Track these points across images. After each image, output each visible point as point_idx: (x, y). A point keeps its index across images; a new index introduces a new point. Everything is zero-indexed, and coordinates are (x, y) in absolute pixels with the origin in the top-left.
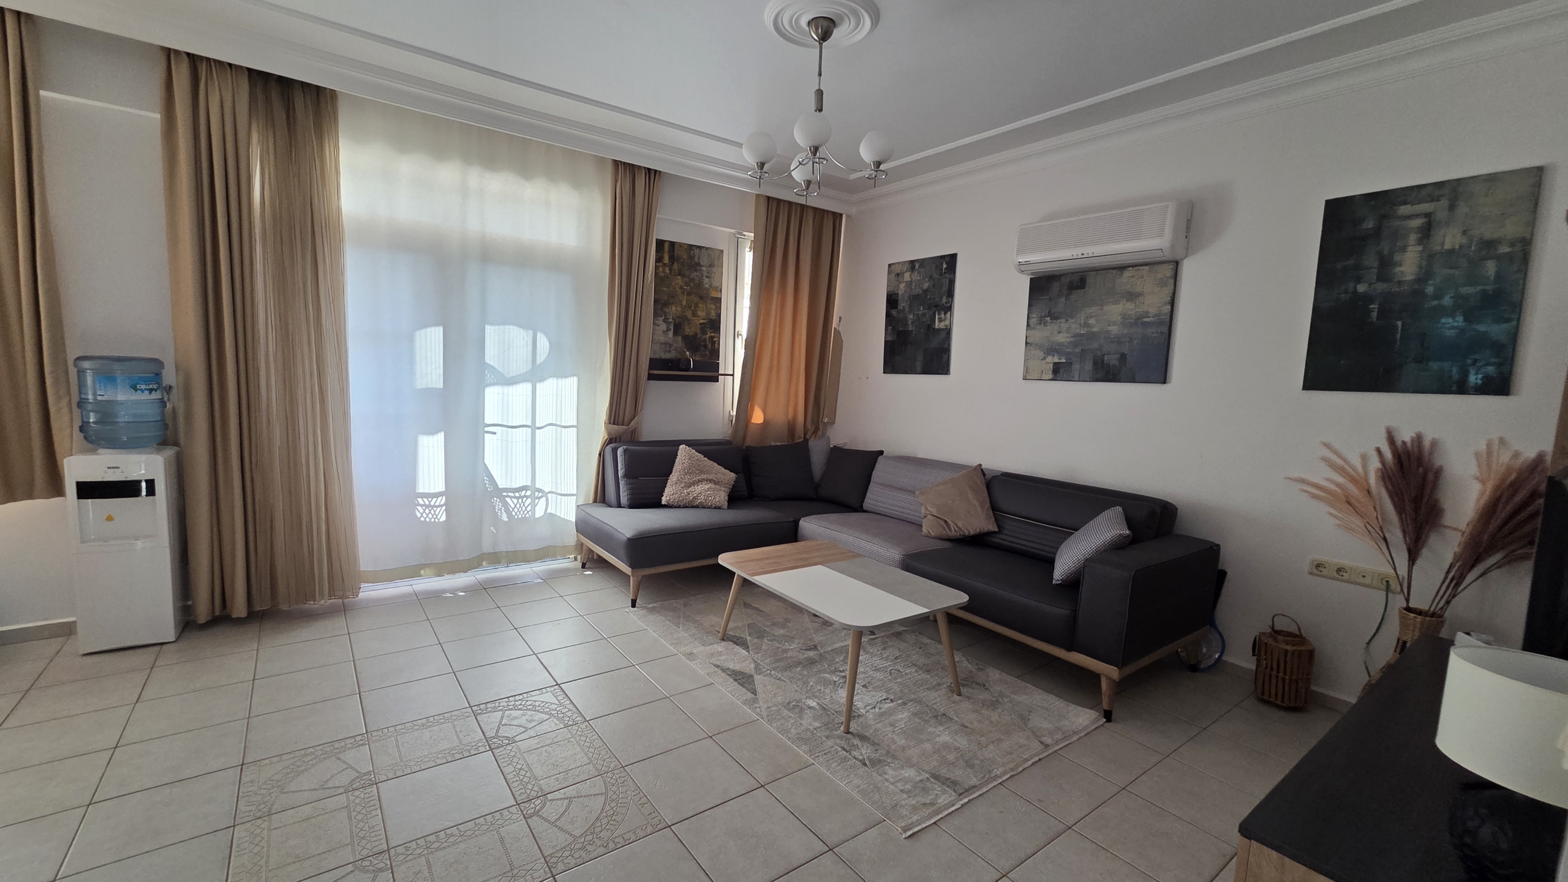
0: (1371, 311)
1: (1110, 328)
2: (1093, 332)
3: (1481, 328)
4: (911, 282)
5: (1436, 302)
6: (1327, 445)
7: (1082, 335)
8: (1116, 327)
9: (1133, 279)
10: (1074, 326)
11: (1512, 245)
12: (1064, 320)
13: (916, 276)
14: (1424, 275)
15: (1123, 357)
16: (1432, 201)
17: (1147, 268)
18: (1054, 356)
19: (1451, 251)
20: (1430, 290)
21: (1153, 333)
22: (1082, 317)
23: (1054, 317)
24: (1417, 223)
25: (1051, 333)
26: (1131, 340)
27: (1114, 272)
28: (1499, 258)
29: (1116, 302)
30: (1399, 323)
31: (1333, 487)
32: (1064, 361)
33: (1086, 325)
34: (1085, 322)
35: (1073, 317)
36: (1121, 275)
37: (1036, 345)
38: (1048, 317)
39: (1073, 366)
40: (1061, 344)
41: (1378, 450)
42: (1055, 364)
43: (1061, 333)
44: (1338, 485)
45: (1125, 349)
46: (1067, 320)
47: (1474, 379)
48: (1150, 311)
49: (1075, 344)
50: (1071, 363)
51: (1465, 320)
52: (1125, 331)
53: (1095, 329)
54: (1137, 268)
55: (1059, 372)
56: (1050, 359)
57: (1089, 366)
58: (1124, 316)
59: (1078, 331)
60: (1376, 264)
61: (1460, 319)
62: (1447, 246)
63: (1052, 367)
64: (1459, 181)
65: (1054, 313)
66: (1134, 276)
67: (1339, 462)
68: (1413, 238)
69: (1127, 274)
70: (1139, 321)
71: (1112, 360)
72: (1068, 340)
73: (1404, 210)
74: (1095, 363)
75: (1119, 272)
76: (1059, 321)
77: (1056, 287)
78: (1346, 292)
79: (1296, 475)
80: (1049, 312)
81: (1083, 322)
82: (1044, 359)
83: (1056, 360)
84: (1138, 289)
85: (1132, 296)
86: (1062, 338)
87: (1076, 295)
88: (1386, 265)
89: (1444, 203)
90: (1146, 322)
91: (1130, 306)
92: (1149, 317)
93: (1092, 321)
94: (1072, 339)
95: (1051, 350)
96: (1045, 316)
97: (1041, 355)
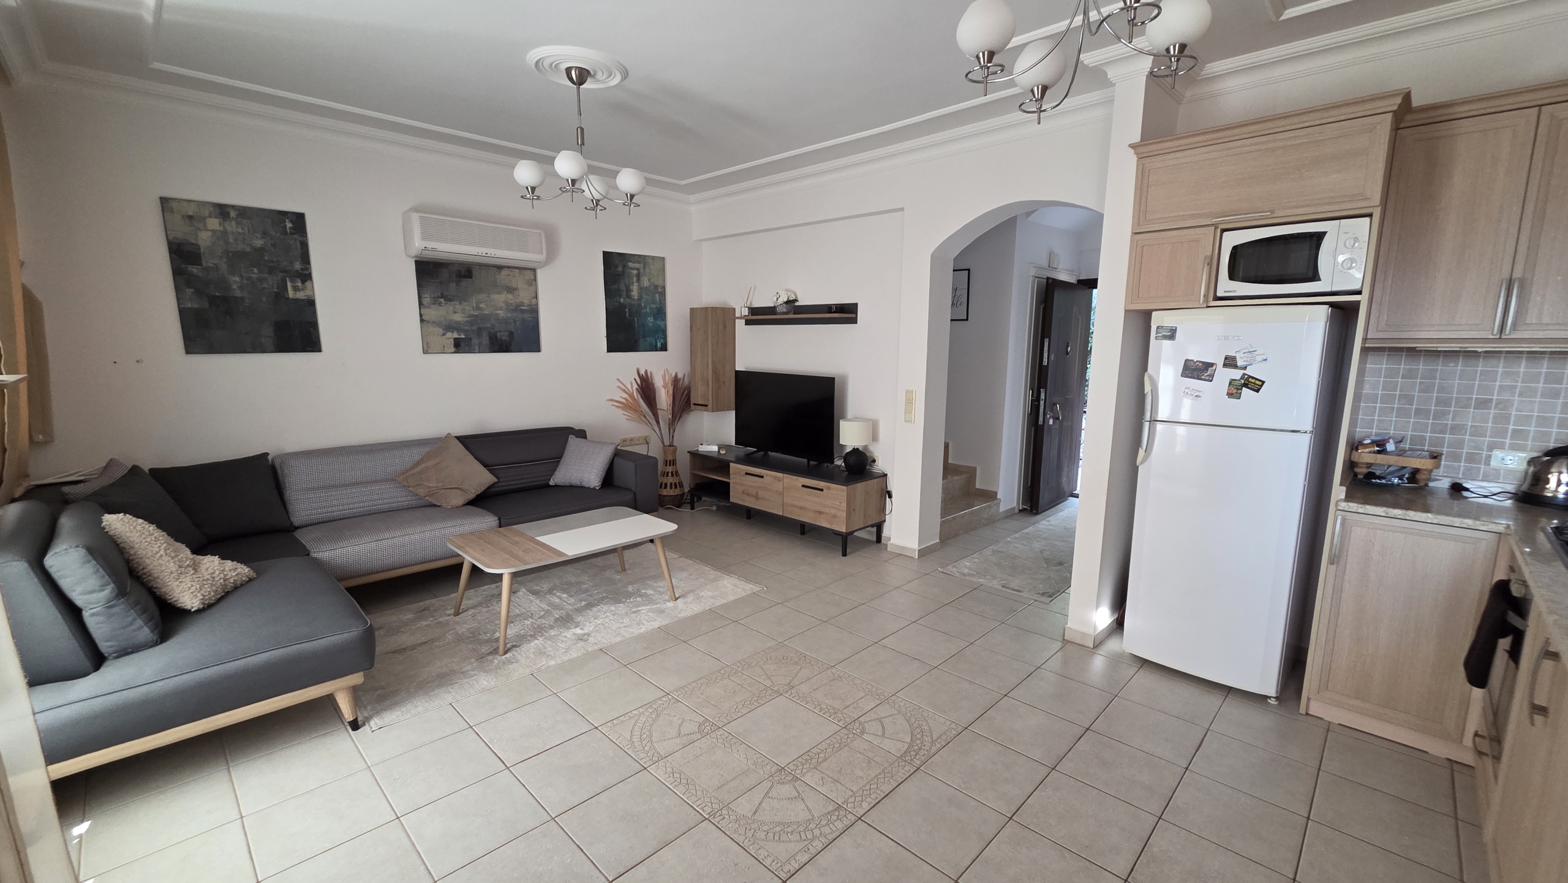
0: (626, 312)
1: (499, 312)
2: (485, 314)
3: (658, 322)
4: (225, 233)
5: (645, 310)
6: (618, 380)
7: (476, 316)
8: (502, 312)
9: (509, 277)
10: (467, 308)
11: (661, 289)
12: (458, 303)
13: (231, 226)
14: (640, 298)
15: (511, 334)
16: (638, 263)
17: (517, 270)
18: (453, 332)
19: (646, 287)
20: (643, 304)
21: (528, 317)
22: (474, 302)
23: (448, 299)
24: (635, 272)
25: (447, 313)
26: (515, 322)
27: (494, 269)
28: (659, 293)
29: (499, 293)
30: (636, 319)
31: (624, 401)
32: (463, 336)
33: (478, 308)
34: (477, 306)
35: (466, 302)
36: (500, 272)
37: (434, 322)
38: (442, 298)
39: (472, 341)
40: (457, 322)
41: (635, 379)
42: (455, 339)
43: (458, 313)
44: (625, 399)
45: (512, 328)
46: (460, 303)
47: (659, 345)
48: (525, 301)
49: (471, 323)
50: (471, 339)
51: (654, 319)
52: (509, 315)
53: (486, 312)
54: (511, 269)
55: (459, 346)
56: (449, 335)
57: (485, 340)
58: (507, 304)
59: (472, 312)
60: (625, 289)
61: (652, 318)
62: (645, 286)
63: (453, 342)
64: (645, 256)
65: (447, 296)
66: (509, 275)
67: (623, 387)
68: (635, 279)
69: (504, 272)
70: (517, 308)
71: (503, 336)
72: (465, 319)
73: (630, 265)
74: (491, 338)
75: (498, 270)
76: (453, 303)
77: (444, 274)
78: (617, 302)
79: (608, 398)
80: (442, 294)
81: (474, 305)
82: (444, 334)
83: (456, 335)
84: (514, 285)
85: (511, 290)
86: (458, 317)
87: (465, 283)
88: (628, 290)
89: (642, 265)
90: (523, 309)
91: (510, 296)
92: (523, 306)
93: (482, 305)
94: (467, 319)
95: (449, 327)
96: (438, 297)
97: (441, 331)
